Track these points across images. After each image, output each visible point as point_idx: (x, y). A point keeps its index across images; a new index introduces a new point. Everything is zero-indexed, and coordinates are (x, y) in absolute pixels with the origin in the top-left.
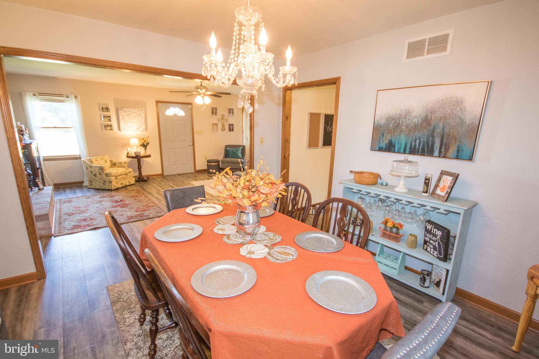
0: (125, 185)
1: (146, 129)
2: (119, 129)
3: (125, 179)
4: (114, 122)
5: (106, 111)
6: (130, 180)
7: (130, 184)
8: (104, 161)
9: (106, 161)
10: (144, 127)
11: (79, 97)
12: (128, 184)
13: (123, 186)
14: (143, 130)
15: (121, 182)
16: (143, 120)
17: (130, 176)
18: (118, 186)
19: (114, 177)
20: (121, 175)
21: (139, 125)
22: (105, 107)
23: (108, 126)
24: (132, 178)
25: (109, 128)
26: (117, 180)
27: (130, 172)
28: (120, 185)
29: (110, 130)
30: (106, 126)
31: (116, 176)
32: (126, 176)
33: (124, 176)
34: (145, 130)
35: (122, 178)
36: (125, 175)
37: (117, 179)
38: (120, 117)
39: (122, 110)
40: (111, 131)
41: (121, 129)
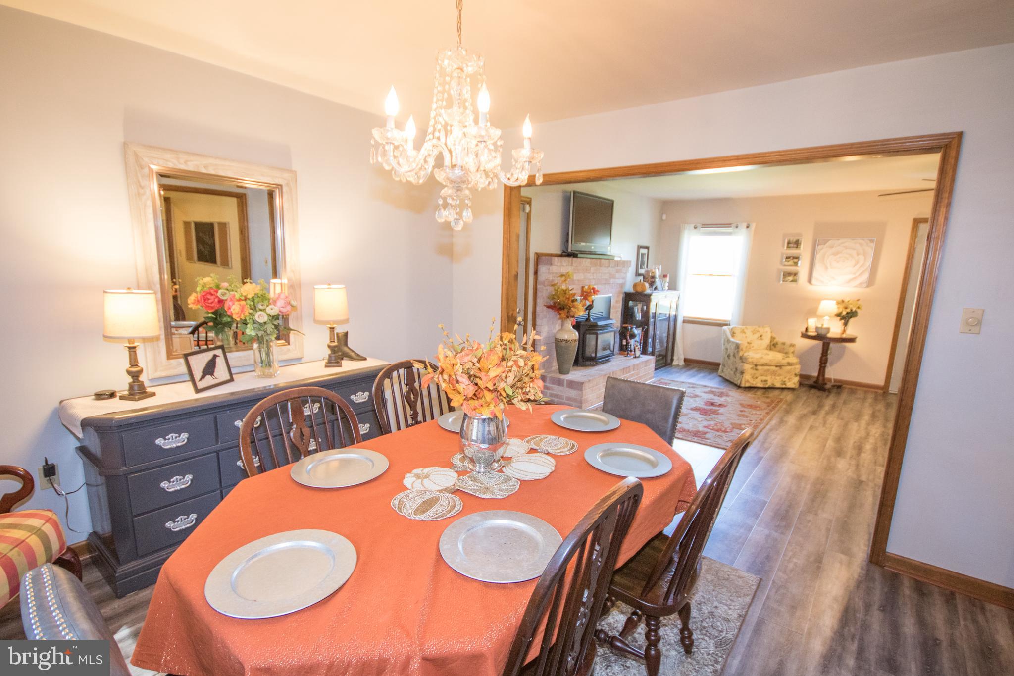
0: (772, 386)
1: (871, 282)
2: (810, 281)
3: (774, 374)
4: (803, 268)
5: (793, 247)
6: (786, 379)
7: (784, 386)
8: (758, 335)
9: (761, 336)
10: (866, 276)
11: (753, 226)
12: (778, 385)
13: (767, 386)
14: (861, 284)
15: (764, 378)
16: (869, 263)
17: (789, 372)
18: (754, 383)
19: (751, 366)
20: (766, 365)
21: (855, 274)
22: (794, 239)
23: (790, 274)
24: (793, 377)
25: (791, 278)
26: (755, 372)
27: (789, 364)
28: (761, 383)
29: (792, 281)
30: (787, 274)
31: (756, 365)
32: (778, 368)
33: (774, 368)
34: (865, 285)
35: (768, 370)
36: (777, 366)
37: (756, 370)
38: (818, 257)
39: (825, 244)
40: (794, 284)
41: (813, 281)
